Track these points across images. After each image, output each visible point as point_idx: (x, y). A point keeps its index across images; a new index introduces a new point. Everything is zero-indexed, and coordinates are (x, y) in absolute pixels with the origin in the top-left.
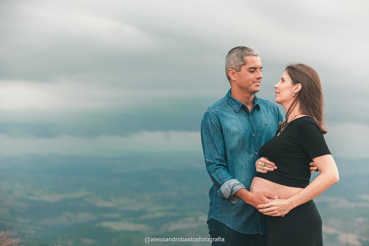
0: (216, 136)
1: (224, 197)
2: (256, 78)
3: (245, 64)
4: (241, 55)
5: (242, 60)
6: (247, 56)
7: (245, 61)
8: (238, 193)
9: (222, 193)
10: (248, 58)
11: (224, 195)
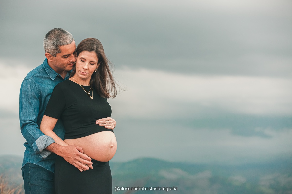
0: (34, 102)
1: (39, 150)
2: (70, 62)
3: (60, 52)
4: (56, 44)
5: (57, 49)
6: (61, 46)
7: (60, 50)
8: (50, 146)
9: (37, 147)
10: (62, 48)
11: (39, 149)
